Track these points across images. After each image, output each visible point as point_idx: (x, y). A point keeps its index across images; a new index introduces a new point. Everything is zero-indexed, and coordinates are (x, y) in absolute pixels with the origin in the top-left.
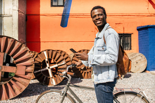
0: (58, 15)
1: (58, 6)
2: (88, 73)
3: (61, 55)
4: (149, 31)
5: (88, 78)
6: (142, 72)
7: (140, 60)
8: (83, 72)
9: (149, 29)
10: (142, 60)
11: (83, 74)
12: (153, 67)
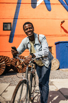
0: (7, 35)
1: (7, 30)
2: (21, 69)
3: (2, 58)
4: (60, 45)
5: (21, 73)
6: (57, 70)
7: (55, 62)
8: (18, 69)
9: (60, 44)
10: (57, 62)
11: (18, 70)
12: (63, 66)
